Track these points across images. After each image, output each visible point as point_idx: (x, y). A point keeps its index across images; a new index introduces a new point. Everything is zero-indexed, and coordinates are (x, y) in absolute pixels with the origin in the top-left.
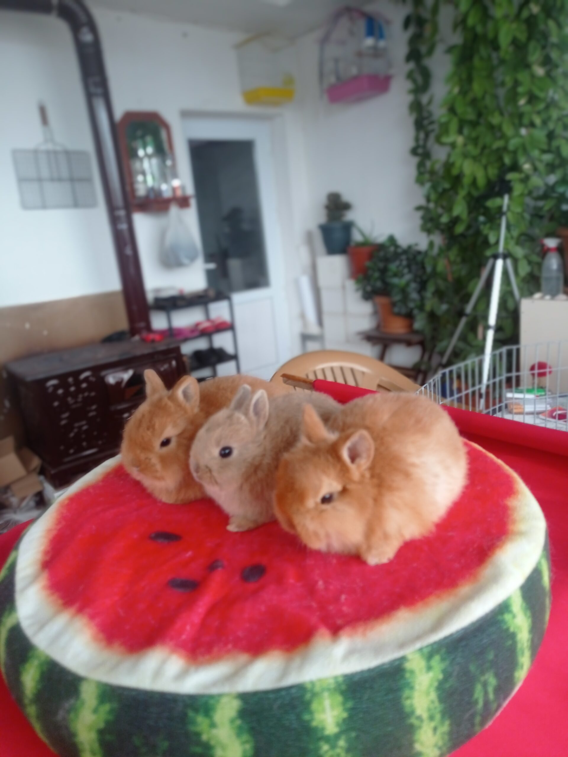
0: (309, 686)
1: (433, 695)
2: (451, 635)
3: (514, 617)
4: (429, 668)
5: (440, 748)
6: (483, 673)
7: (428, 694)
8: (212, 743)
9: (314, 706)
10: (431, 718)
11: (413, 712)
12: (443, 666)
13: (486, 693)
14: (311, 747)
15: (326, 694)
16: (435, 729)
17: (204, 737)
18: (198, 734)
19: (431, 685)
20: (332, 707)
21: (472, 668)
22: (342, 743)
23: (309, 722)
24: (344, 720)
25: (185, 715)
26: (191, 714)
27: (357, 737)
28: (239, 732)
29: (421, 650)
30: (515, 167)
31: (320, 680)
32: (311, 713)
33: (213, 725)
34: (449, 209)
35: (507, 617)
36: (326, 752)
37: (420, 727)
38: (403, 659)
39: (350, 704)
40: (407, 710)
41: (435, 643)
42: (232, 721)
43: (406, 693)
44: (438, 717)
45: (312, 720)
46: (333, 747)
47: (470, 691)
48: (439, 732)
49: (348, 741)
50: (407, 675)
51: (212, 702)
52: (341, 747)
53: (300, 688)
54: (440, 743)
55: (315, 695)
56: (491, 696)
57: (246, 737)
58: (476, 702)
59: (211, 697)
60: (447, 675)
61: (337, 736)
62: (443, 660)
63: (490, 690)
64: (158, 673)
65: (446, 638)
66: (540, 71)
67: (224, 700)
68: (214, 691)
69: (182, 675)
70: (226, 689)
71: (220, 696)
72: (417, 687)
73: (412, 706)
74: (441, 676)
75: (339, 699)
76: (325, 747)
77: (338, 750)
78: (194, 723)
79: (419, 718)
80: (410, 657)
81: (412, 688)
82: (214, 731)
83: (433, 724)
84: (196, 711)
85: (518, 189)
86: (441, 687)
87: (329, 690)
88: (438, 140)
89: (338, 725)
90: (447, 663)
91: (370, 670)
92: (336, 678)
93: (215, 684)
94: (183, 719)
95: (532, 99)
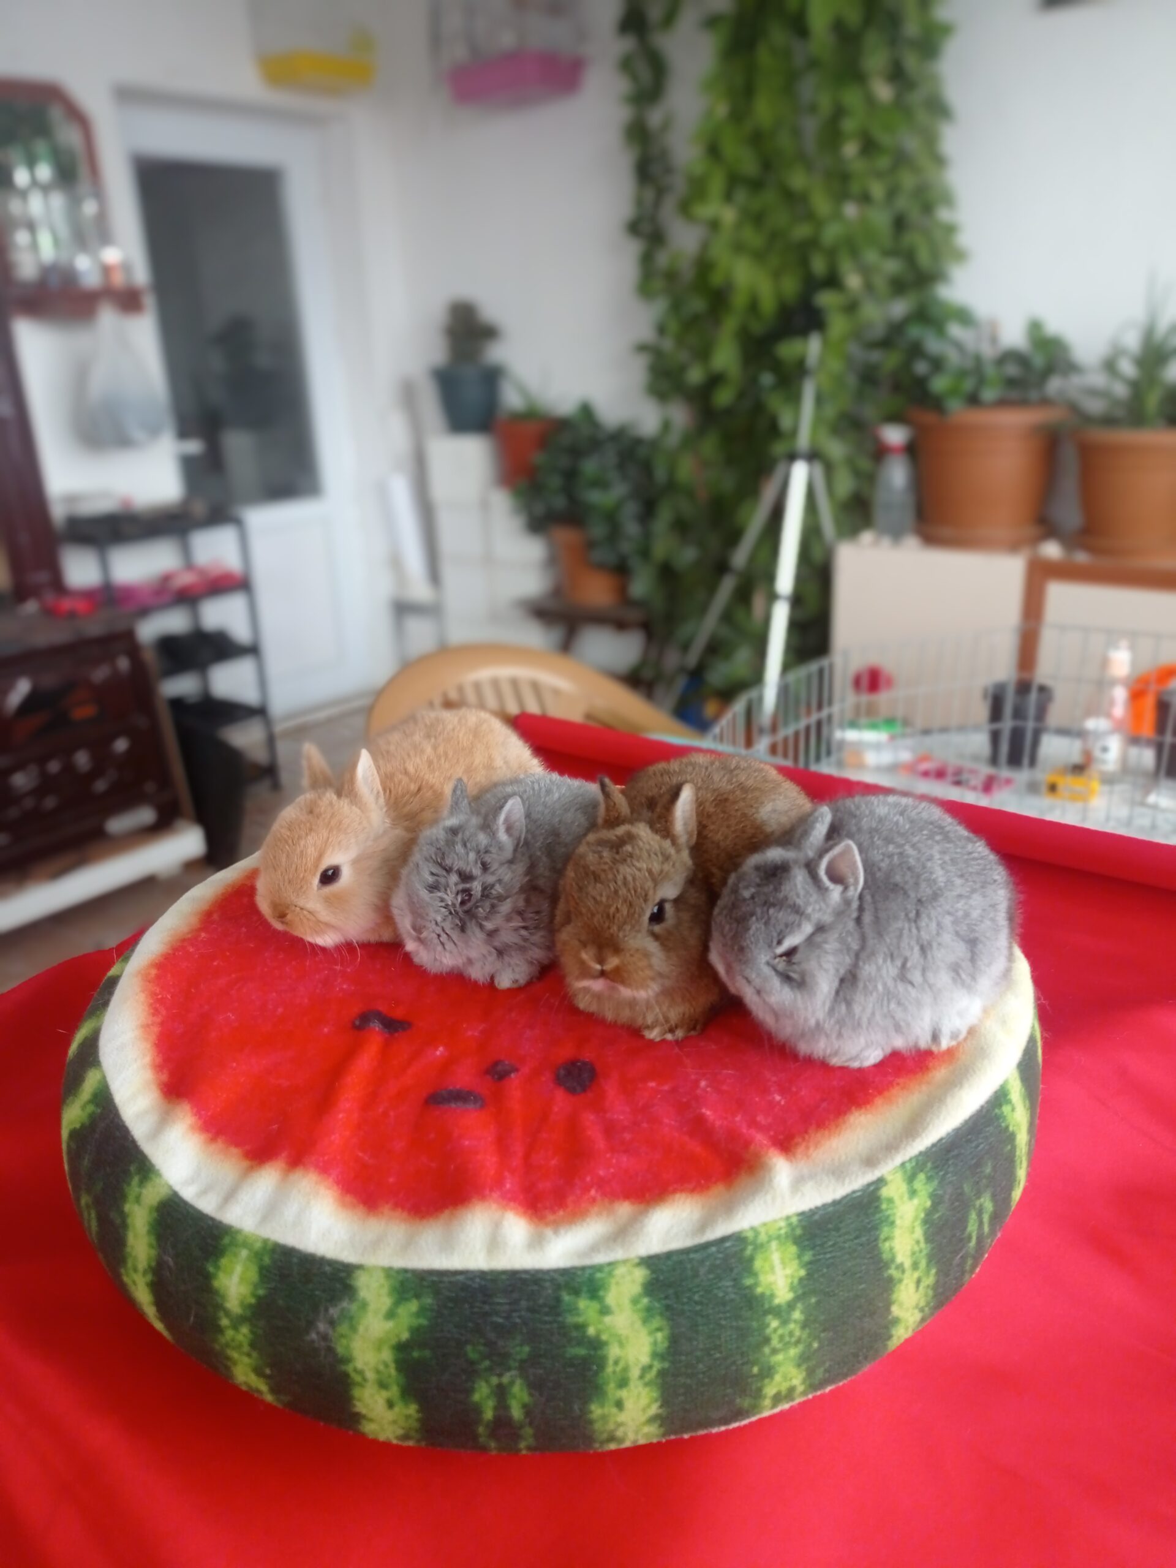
0: (750, 1235)
1: (919, 1233)
2: (941, 1140)
3: (1013, 1110)
4: (913, 1193)
5: (922, 1310)
6: (978, 1195)
7: (912, 1230)
8: (604, 1337)
9: (758, 1264)
10: (915, 1266)
11: (893, 1260)
12: (930, 1188)
13: (981, 1223)
14: (755, 1324)
15: (774, 1245)
16: (918, 1282)
17: (591, 1331)
18: (581, 1327)
19: (916, 1218)
20: (783, 1263)
21: (967, 1188)
22: (797, 1315)
23: (751, 1288)
24: (801, 1280)
25: (558, 1300)
26: (566, 1298)
27: (818, 1303)
28: (648, 1314)
29: (903, 1164)
30: (833, 281)
31: (765, 1224)
32: (755, 1275)
33: (605, 1311)
34: (704, 353)
35: (1006, 1109)
36: (775, 1330)
37: (900, 1281)
38: (881, 1182)
39: (808, 1256)
40: (886, 1256)
41: (921, 1153)
42: (635, 1301)
43: (885, 1231)
44: (923, 1264)
45: (756, 1284)
46: (785, 1322)
47: (963, 1222)
48: (922, 1285)
49: (806, 1312)
50: (884, 1206)
51: (599, 1275)
52: (795, 1321)
53: (738, 1238)
54: (922, 1303)
55: (759, 1247)
56: (986, 1229)
57: (657, 1322)
58: (970, 1238)
59: (599, 1268)
60: (937, 1200)
61: (791, 1306)
62: (929, 1179)
63: (986, 1218)
64: (494, 1243)
65: (934, 1145)
66: (883, 92)
67: (620, 1271)
68: (600, 1259)
69: (536, 1243)
70: (618, 1254)
71: (612, 1265)
72: (898, 1222)
73: (891, 1249)
74: (929, 1204)
75: (793, 1249)
76: (774, 1324)
77: (792, 1326)
78: (574, 1310)
79: (901, 1268)
80: (889, 1178)
81: (892, 1224)
82: (607, 1319)
83: (916, 1275)
84: (576, 1292)
85: (838, 325)
86: (927, 1221)
87: (778, 1237)
88: (685, 208)
89: (792, 1288)
90: (936, 1183)
91: (835, 1203)
92: (788, 1218)
93: (594, 1248)
94: (555, 1307)
95: (869, 147)
